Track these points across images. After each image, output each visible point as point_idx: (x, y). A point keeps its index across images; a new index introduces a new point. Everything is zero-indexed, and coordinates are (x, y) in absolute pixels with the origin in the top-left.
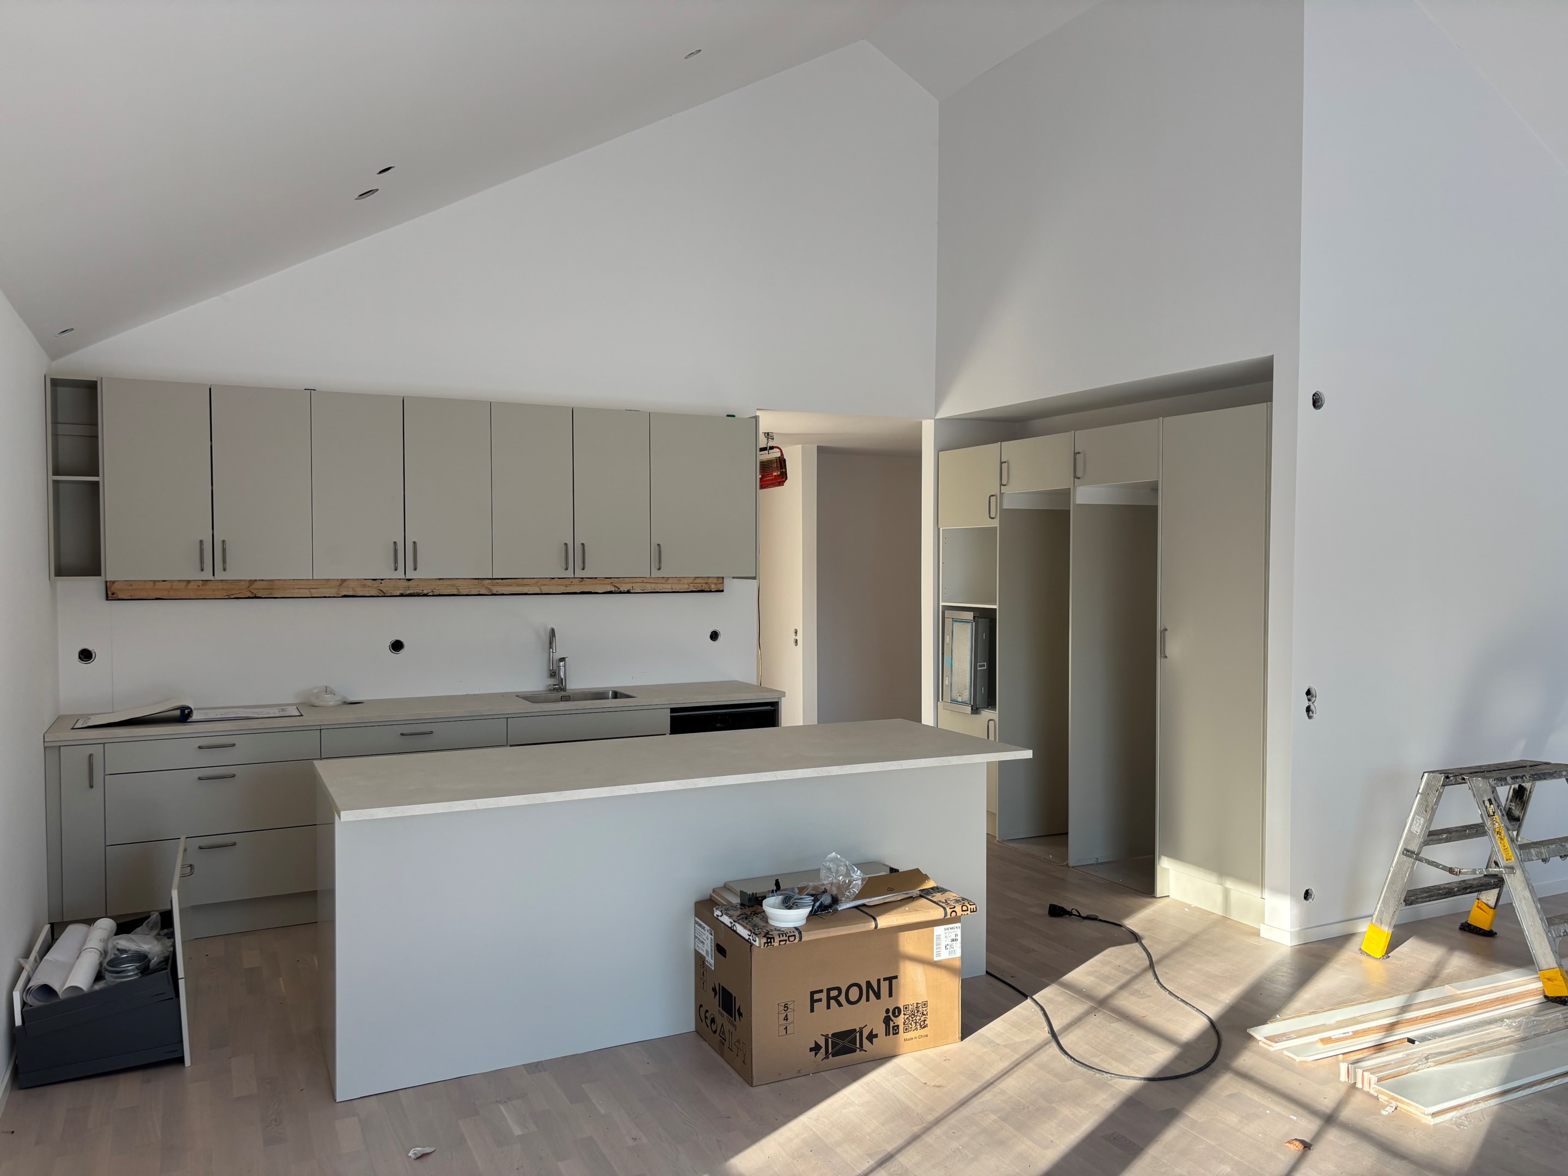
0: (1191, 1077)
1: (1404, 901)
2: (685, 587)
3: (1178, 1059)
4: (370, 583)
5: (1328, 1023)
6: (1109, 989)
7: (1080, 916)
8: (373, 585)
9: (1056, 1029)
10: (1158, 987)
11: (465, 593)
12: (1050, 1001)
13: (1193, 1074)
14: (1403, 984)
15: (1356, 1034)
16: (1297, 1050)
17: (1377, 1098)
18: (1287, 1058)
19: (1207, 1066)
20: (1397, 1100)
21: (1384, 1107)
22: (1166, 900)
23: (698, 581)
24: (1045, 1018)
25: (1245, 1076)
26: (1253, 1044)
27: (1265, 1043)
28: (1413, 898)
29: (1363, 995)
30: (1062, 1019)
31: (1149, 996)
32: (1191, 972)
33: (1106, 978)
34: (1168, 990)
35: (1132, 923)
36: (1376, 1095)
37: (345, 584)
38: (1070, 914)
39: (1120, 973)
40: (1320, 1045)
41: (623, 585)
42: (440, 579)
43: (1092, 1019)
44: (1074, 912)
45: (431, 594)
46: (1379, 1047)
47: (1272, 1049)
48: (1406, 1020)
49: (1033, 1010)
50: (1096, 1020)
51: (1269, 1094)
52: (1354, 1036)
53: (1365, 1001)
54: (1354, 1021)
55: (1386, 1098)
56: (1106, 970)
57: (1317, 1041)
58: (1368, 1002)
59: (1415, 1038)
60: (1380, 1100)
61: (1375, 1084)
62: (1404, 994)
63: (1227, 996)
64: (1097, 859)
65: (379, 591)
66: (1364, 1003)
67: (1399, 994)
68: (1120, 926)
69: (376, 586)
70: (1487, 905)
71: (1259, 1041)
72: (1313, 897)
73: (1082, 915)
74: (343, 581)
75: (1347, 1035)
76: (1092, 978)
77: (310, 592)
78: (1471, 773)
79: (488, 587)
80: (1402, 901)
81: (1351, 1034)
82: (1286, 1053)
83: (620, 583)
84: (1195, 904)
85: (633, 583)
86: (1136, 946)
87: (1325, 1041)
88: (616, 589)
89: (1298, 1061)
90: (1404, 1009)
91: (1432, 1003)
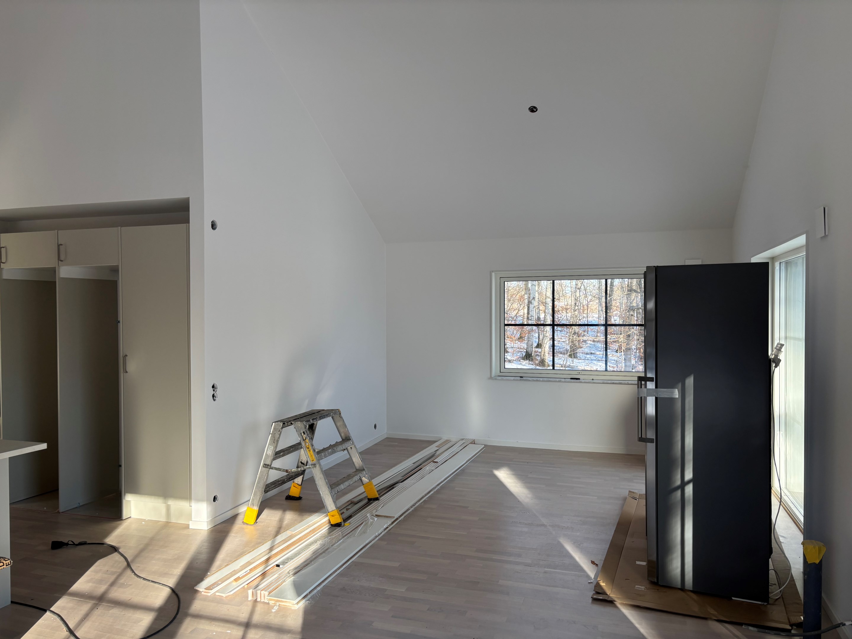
0: (167, 629)
1: (264, 491)
3: (156, 620)
5: (236, 569)
6: (102, 589)
7: (74, 544)
9: (71, 626)
10: (136, 577)
12: (63, 608)
13: (167, 626)
14: (267, 535)
15: (251, 570)
16: (222, 591)
17: (268, 603)
18: (218, 597)
19: (175, 618)
20: (279, 601)
21: (273, 607)
22: (129, 520)
24: (62, 622)
25: (198, 616)
26: (199, 594)
27: (205, 592)
28: (268, 489)
29: (250, 547)
30: (75, 619)
31: (131, 585)
32: (154, 562)
33: (100, 582)
34: (142, 578)
35: (111, 540)
36: (268, 602)
38: (67, 544)
39: (109, 576)
40: (234, 583)
43: (96, 612)
44: (70, 543)
46: (264, 575)
47: (209, 594)
48: (273, 555)
49: (52, 619)
50: (99, 611)
51: (213, 623)
52: (250, 572)
53: (251, 550)
54: (249, 563)
55: (273, 602)
56: (99, 576)
57: (233, 581)
58: (253, 550)
59: (279, 563)
60: (270, 604)
61: (267, 596)
62: (269, 541)
63: (178, 571)
64: (79, 503)
66: (251, 551)
67: (267, 542)
68: (103, 544)
70: (298, 484)
71: (201, 592)
72: (217, 499)
73: (76, 543)
75: (247, 572)
76: (90, 584)
78: (294, 420)
80: (263, 492)
81: (249, 571)
82: (217, 594)
84: (148, 518)
86: (116, 556)
87: (236, 580)
89: (224, 596)
90: (271, 549)
91: (283, 542)
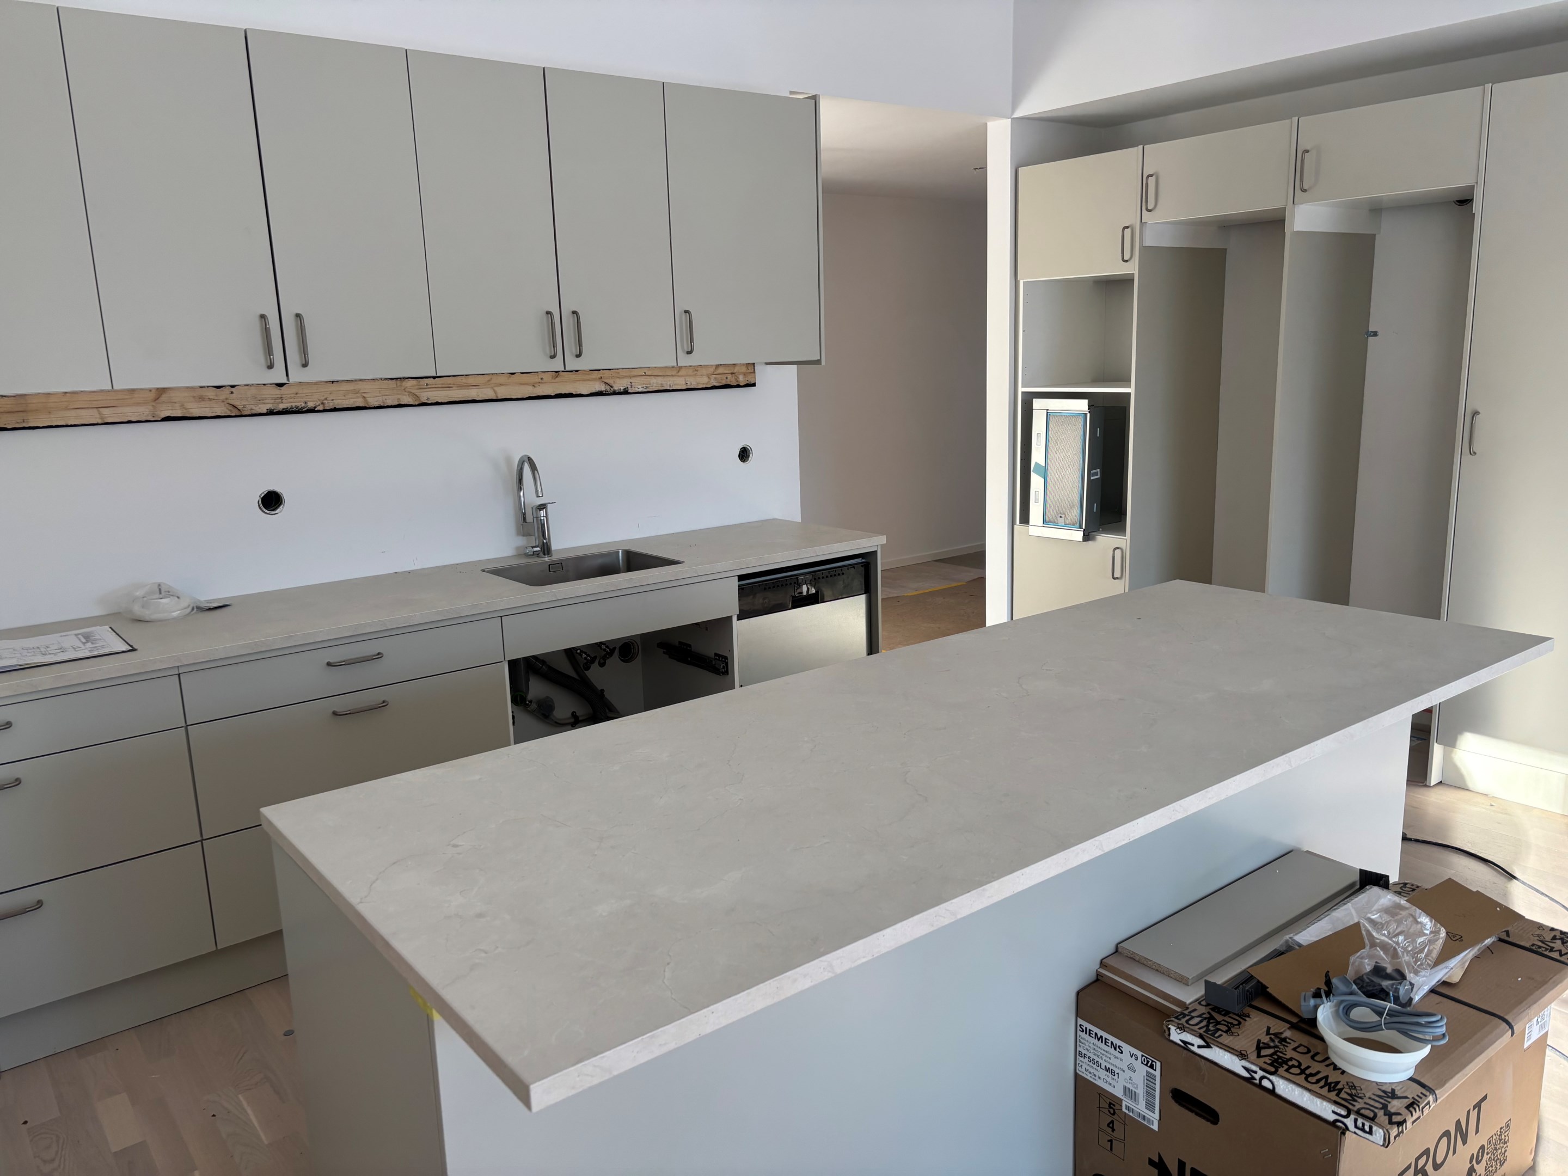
2: (703, 381)
4: (211, 393)
8: (216, 395)
11: (376, 404)
23: (720, 370)
37: (164, 398)
41: (618, 381)
42: (333, 382)
45: (321, 408)
65: (231, 408)
69: (223, 397)
74: (161, 391)
77: (100, 414)
79: (413, 391)
83: (613, 377)
85: (631, 377)
88: (608, 388)
